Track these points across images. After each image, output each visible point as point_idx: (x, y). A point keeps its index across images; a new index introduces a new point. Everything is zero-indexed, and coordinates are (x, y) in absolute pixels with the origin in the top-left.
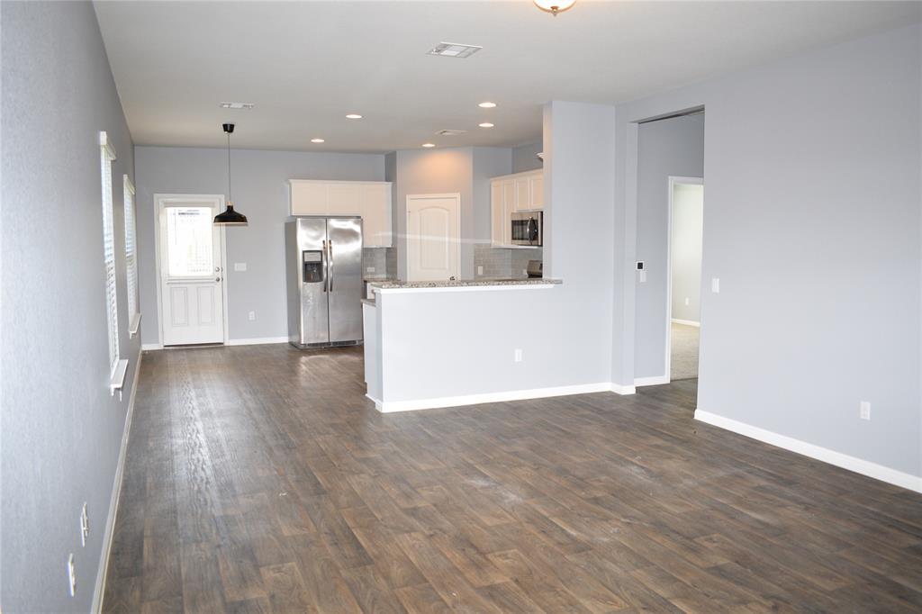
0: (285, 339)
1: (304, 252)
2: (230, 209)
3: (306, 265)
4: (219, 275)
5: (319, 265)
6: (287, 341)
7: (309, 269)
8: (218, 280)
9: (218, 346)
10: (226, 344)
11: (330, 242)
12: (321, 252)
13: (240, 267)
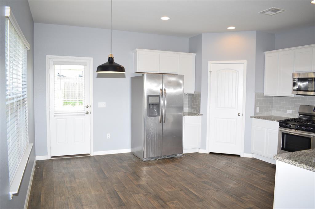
0: (128, 150)
1: (148, 96)
2: (111, 60)
3: (149, 105)
4: (88, 110)
5: (158, 105)
6: (130, 152)
7: (151, 107)
8: (87, 113)
9: (86, 156)
10: (92, 155)
11: (165, 89)
12: (159, 96)
13: (102, 105)
